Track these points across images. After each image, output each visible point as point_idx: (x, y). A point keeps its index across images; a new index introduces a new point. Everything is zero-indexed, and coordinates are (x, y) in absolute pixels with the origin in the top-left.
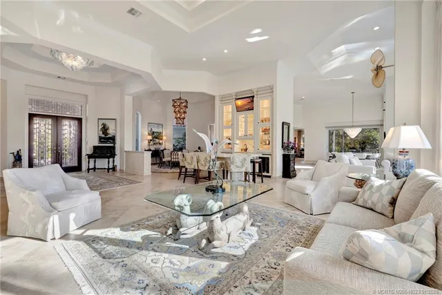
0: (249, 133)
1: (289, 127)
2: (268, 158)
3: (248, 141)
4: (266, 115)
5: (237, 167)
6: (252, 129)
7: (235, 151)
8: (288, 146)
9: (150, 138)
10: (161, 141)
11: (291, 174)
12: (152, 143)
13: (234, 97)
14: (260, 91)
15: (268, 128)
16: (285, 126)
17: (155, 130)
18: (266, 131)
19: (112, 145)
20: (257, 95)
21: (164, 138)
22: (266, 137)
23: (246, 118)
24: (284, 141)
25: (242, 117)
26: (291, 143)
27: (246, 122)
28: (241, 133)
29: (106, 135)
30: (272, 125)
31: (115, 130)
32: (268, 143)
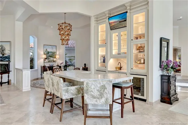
0: (122, 51)
1: (168, 43)
2: (143, 79)
3: (122, 59)
4: (141, 30)
5: (94, 97)
6: (126, 47)
7: (109, 69)
8: (168, 65)
9: (45, 56)
10: (55, 59)
11: (172, 98)
12: (47, 60)
13: (107, 15)
14: (134, 5)
15: (143, 46)
16: (163, 42)
17: (49, 50)
18: (141, 49)
19: (7, 63)
20: (130, 9)
21: (57, 57)
22: (141, 55)
23: (119, 36)
24: (162, 60)
25: (115, 35)
26: (171, 61)
27: (119, 40)
28: (115, 52)
29: (3, 55)
30: (148, 41)
31: (10, 51)
32: (142, 61)
